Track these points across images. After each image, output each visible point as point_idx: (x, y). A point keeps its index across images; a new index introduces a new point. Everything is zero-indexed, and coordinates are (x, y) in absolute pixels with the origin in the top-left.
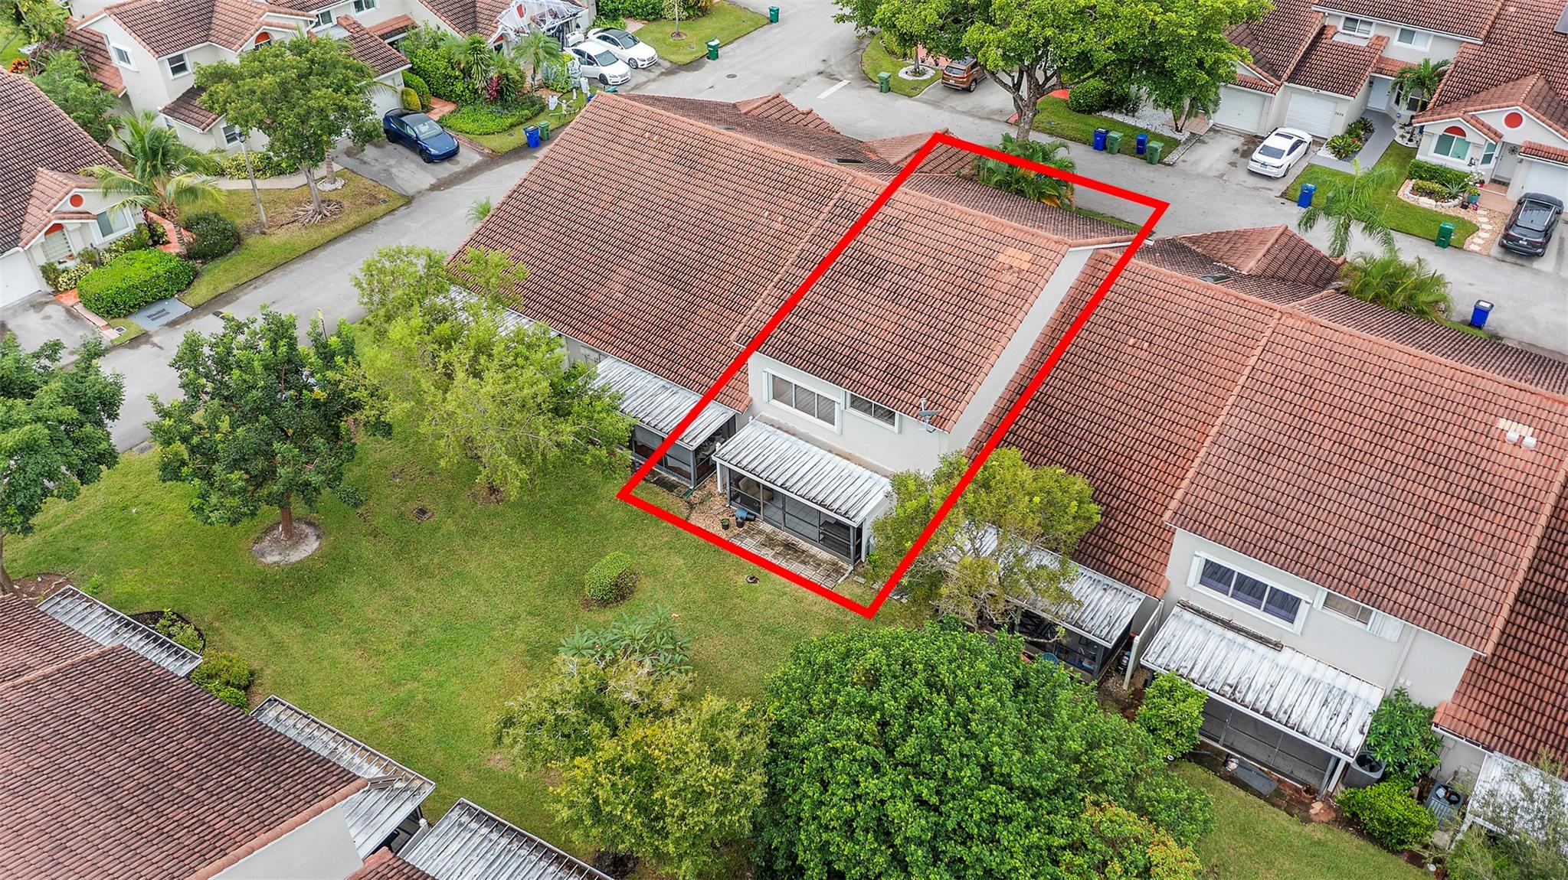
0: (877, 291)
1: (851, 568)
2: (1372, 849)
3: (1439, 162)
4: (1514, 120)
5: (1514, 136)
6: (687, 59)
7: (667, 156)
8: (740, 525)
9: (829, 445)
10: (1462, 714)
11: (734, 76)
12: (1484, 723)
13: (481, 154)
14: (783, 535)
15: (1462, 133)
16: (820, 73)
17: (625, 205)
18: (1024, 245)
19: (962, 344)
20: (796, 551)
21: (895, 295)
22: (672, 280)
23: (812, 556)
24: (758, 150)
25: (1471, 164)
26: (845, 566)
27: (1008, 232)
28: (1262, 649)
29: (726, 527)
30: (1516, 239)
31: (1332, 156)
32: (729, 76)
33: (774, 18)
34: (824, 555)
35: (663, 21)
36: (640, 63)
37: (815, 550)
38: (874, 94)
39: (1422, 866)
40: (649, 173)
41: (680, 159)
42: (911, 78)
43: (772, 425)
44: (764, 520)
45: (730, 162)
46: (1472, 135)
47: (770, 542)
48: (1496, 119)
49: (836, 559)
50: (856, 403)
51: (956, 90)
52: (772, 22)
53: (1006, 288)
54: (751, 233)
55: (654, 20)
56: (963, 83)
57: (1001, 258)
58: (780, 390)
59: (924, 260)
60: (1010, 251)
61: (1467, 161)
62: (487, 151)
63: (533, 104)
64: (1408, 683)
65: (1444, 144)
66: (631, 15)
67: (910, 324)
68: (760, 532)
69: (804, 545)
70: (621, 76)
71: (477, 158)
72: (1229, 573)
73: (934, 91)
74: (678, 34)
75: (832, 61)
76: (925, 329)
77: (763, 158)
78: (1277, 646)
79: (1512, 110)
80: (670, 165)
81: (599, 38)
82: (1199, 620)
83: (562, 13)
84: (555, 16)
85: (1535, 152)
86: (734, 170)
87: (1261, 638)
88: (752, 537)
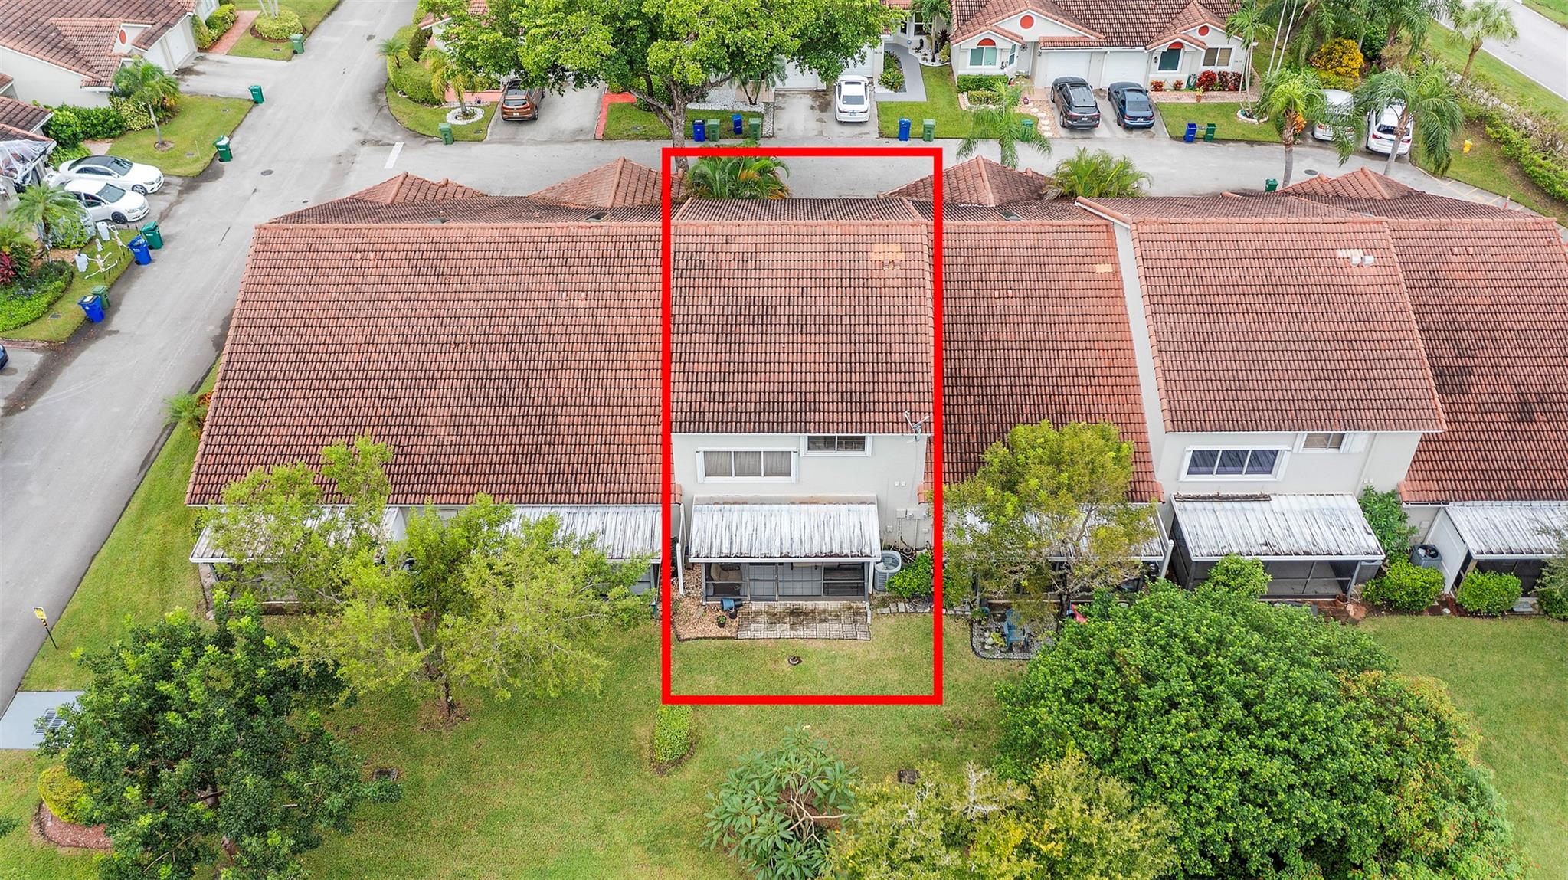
0: (779, 329)
1: (868, 604)
2: (1408, 619)
3: (979, 72)
4: (1027, 22)
5: (1030, 35)
6: (197, 168)
7: (399, 272)
8: (733, 616)
9: (786, 498)
10: (1417, 486)
11: (270, 172)
12: (1434, 485)
13: (36, 350)
14: (780, 605)
15: (992, 43)
16: (364, 143)
17: (385, 339)
18: (887, 238)
19: (895, 348)
20: (806, 614)
21: (799, 325)
22: (502, 400)
23: (824, 611)
24: (504, 233)
25: (1003, 67)
26: (860, 605)
27: (863, 230)
28: (1256, 505)
29: (722, 625)
30: (1076, 118)
31: (888, 91)
32: (264, 173)
33: (258, 99)
34: (833, 605)
35: (131, 135)
36: (149, 188)
37: (821, 605)
38: (440, 148)
39: (1441, 614)
40: (390, 296)
41: (417, 269)
42: (465, 122)
43: (716, 503)
44: (752, 599)
45: (480, 255)
46: (1000, 43)
47: (775, 618)
48: (1013, 25)
49: (848, 603)
50: (813, 444)
51: (520, 122)
52: (256, 103)
53: (898, 283)
54: (559, 321)
55: (120, 135)
56: (528, 113)
57: (873, 256)
58: (715, 465)
59: (803, 283)
60: (877, 247)
61: (998, 65)
62: (40, 345)
63: (61, 272)
64: (1372, 481)
65: (976, 57)
66: (90, 136)
67: (833, 348)
68: (757, 613)
69: (808, 605)
70: (140, 209)
71: (35, 359)
72: (1213, 454)
73: (497, 129)
74: (163, 144)
75: (365, 127)
76: (851, 348)
77: (516, 239)
78: (1265, 498)
79: (1024, 14)
80: (410, 279)
81: (79, 172)
82: (1199, 505)
83: (28, 154)
84: (23, 160)
85: (1053, 44)
86: (491, 262)
87: (1251, 497)
88: (754, 621)
